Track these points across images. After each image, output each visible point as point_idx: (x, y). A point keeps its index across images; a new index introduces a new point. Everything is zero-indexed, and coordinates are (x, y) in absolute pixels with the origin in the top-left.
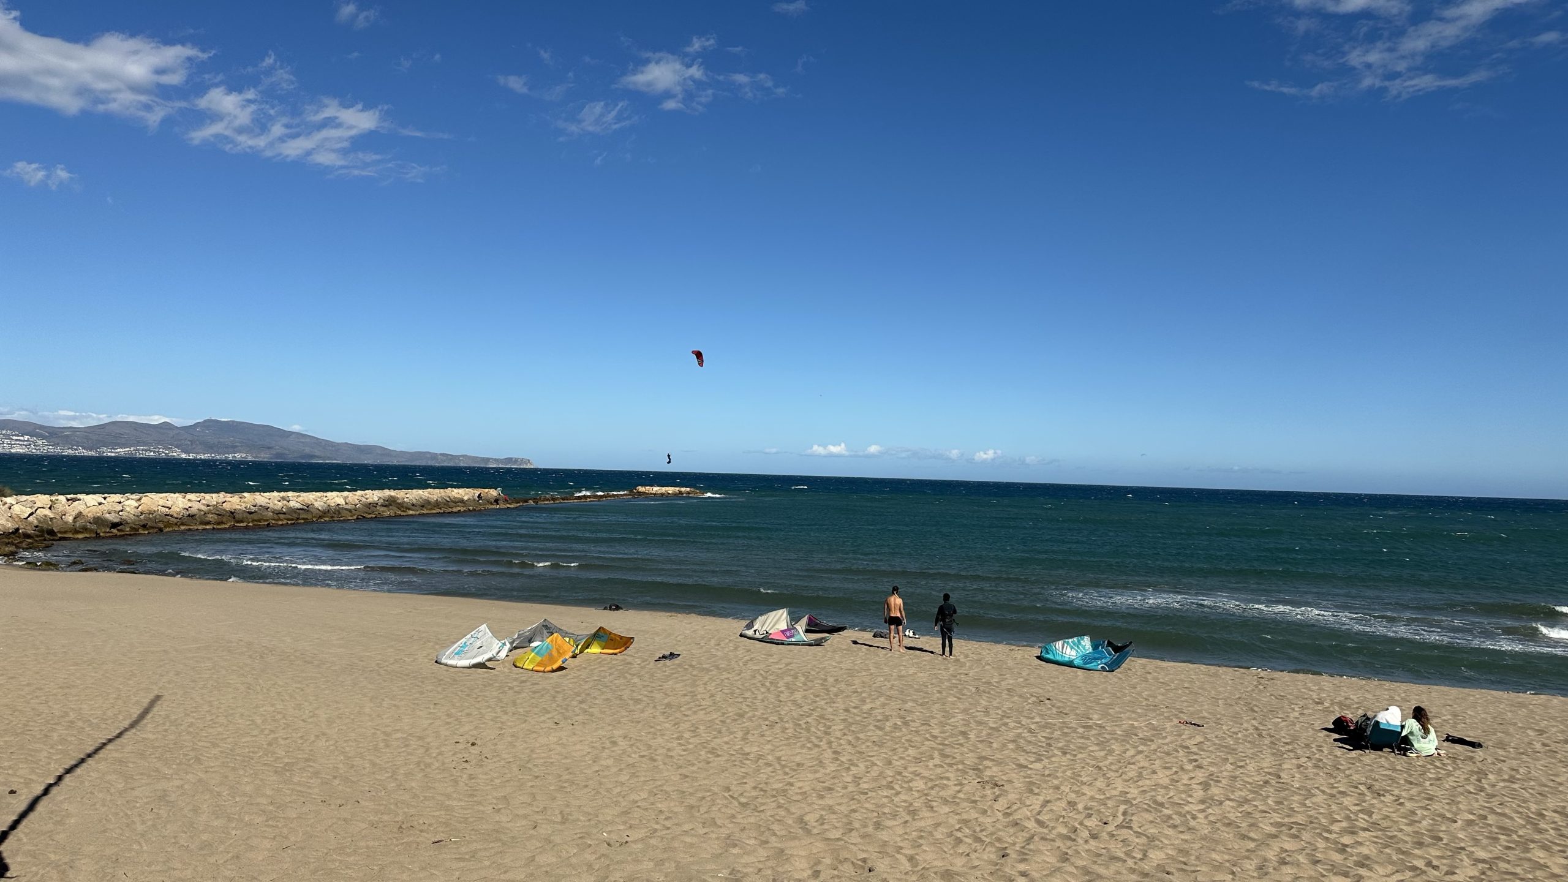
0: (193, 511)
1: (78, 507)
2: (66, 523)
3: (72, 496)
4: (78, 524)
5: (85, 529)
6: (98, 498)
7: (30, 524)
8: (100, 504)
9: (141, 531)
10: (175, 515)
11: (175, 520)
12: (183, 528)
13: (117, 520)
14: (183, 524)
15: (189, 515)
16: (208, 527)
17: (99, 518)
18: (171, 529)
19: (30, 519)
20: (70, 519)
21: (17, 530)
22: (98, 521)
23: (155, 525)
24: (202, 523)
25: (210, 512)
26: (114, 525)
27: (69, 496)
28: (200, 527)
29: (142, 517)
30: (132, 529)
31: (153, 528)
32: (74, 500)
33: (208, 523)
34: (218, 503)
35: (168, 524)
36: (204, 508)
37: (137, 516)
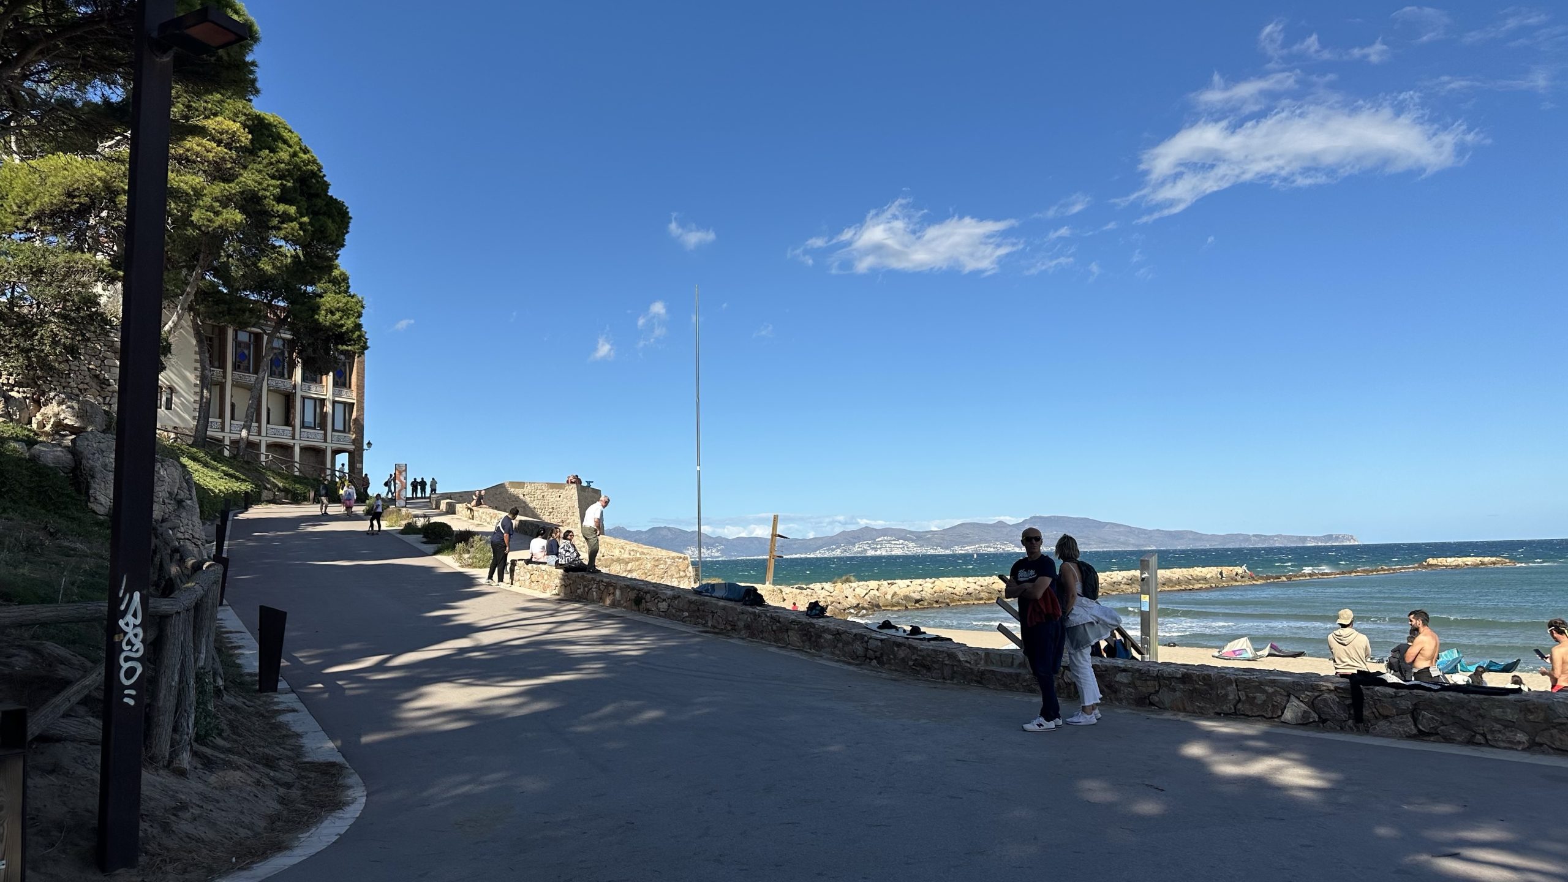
0: (970, 590)
1: (894, 588)
2: (887, 600)
3: (892, 581)
4: (894, 600)
5: (898, 604)
6: (908, 582)
7: (866, 600)
8: (908, 586)
9: (935, 605)
10: (958, 594)
11: (958, 597)
12: (963, 603)
13: (919, 598)
14: (963, 600)
15: (968, 594)
16: (981, 602)
17: (907, 596)
18: (954, 604)
19: (866, 597)
20: (889, 597)
21: (859, 604)
22: (907, 598)
23: (943, 601)
24: (976, 599)
25: (982, 591)
26: (917, 601)
27: (889, 581)
28: (976, 602)
29: (935, 595)
30: (929, 603)
31: (942, 602)
32: (892, 584)
33: (981, 599)
34: (988, 584)
35: (953, 600)
36: (979, 588)
37: (933, 595)
